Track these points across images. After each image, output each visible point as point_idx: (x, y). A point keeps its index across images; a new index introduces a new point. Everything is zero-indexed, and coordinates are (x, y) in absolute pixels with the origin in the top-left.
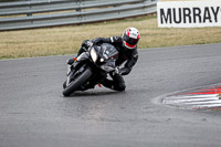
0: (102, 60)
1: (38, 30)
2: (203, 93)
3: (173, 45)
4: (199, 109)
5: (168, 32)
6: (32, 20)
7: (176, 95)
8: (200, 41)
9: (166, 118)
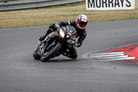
0: (68, 36)
1: (11, 12)
2: (115, 51)
3: (95, 21)
4: (112, 61)
5: (93, 13)
6: (7, 6)
7: (98, 52)
8: (112, 18)
9: (91, 67)
